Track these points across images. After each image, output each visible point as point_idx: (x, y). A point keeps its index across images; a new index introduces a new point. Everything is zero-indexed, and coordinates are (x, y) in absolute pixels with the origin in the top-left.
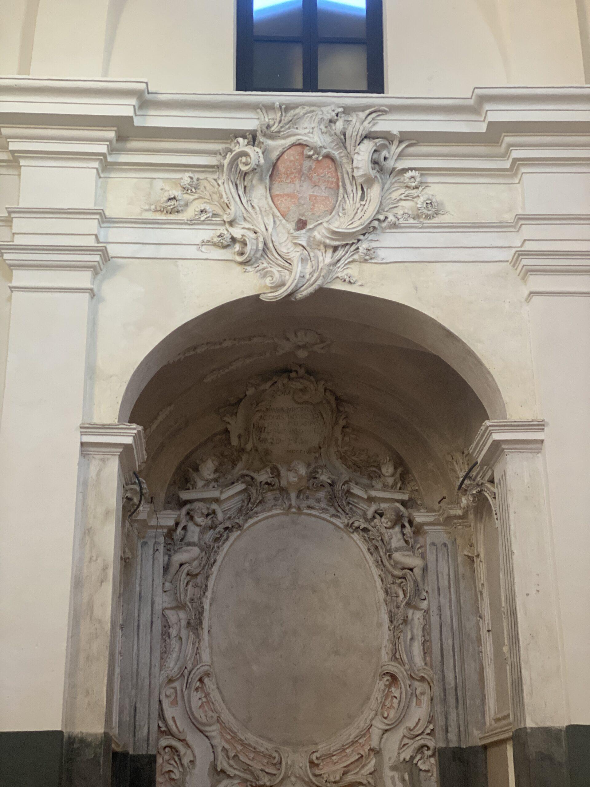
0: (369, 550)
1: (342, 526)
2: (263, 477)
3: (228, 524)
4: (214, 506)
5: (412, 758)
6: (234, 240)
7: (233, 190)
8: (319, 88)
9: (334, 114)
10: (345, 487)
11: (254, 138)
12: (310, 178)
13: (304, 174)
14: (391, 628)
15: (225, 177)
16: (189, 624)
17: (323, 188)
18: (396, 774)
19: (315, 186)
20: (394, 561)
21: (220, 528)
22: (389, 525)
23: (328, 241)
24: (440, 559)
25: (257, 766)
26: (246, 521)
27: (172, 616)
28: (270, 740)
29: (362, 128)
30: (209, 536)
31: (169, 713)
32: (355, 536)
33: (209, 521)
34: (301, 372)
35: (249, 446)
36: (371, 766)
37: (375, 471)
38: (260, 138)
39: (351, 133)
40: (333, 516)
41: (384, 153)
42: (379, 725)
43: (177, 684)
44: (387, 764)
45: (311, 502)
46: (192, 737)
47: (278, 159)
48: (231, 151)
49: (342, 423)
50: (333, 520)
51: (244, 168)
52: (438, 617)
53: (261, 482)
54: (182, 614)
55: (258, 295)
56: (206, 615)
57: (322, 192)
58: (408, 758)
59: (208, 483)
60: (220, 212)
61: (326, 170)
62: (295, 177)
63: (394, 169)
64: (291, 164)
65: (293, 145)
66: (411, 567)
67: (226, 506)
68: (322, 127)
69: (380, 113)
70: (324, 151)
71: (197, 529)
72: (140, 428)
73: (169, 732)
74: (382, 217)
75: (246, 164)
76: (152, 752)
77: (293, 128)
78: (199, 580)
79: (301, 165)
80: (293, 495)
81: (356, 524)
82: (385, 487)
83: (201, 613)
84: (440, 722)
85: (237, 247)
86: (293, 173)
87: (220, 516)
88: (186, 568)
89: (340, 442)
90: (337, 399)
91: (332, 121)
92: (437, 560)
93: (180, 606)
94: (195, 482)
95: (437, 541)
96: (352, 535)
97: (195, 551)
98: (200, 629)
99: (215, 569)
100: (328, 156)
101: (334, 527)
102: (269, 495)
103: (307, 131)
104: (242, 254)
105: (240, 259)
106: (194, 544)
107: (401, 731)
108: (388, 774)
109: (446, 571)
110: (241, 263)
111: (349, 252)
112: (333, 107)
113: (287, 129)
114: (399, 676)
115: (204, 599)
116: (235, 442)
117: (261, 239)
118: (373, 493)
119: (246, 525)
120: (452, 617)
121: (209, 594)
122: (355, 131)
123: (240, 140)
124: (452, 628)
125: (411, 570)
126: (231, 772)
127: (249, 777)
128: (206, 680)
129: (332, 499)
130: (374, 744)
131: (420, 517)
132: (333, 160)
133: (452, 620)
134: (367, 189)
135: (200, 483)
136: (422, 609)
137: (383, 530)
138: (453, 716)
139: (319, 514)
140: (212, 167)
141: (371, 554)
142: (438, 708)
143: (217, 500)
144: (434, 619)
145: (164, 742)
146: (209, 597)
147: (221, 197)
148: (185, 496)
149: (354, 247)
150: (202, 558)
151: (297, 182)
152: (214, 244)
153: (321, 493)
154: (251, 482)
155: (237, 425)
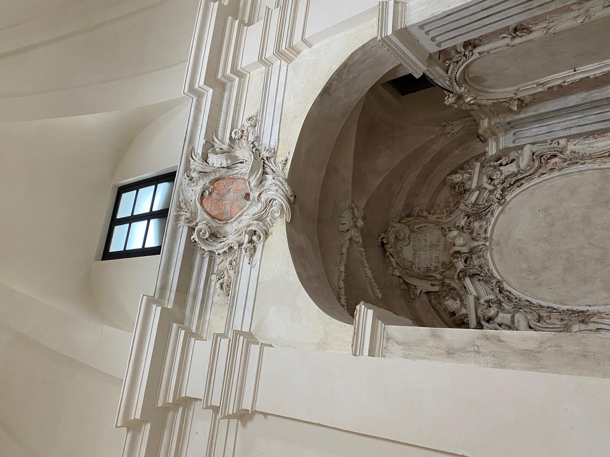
0: (518, 186)
1: (500, 208)
2: (460, 265)
3: (497, 290)
4: (482, 301)
6: (250, 242)
7: (223, 243)
9: (187, 178)
10: (470, 206)
11: (193, 228)
12: (224, 194)
13: (220, 198)
14: (582, 162)
15: (214, 249)
16: (583, 322)
17: (232, 186)
19: (229, 191)
20: (528, 167)
21: (500, 297)
23: (259, 177)
24: (525, 135)
26: (495, 278)
29: (198, 161)
30: (506, 306)
32: (508, 198)
33: (494, 306)
35: (439, 277)
37: (459, 186)
39: (200, 168)
40: (492, 214)
45: (482, 232)
47: (210, 215)
48: (199, 245)
49: (425, 214)
50: (496, 215)
51: (208, 234)
52: (571, 129)
53: (465, 266)
54: (575, 328)
56: (575, 307)
59: (463, 305)
60: (232, 253)
61: (221, 184)
62: (222, 204)
63: (229, 145)
64: (213, 206)
65: (201, 203)
66: (531, 154)
67: (483, 293)
69: (193, 152)
70: (208, 184)
71: (501, 314)
74: (252, 146)
77: (190, 203)
78: (544, 314)
79: (214, 199)
80: (476, 244)
81: (498, 196)
82: (470, 179)
83: (574, 312)
85: (254, 238)
86: (219, 205)
87: (491, 297)
89: (440, 216)
91: (191, 179)
92: (526, 137)
94: (463, 315)
95: (512, 140)
96: (508, 200)
97: (519, 316)
98: (588, 313)
99: (534, 301)
100: (212, 182)
101: (502, 215)
102: (476, 262)
103: (193, 195)
104: (260, 236)
105: (263, 238)
106: (513, 317)
109: (534, 130)
110: (266, 236)
111: (269, 165)
112: (183, 179)
113: (191, 207)
115: (561, 310)
116: (436, 289)
117: (252, 222)
118: (475, 187)
119: (499, 278)
120: (572, 120)
121: (555, 306)
122: (199, 165)
123: (193, 237)
124: (581, 117)
125: (534, 154)
129: (480, 216)
131: (493, 151)
132: (217, 180)
133: (575, 119)
134: (238, 160)
135: (464, 311)
136: (567, 144)
139: (491, 226)
141: (522, 184)
143: (477, 299)
144: (574, 131)
146: (559, 306)
149: (266, 161)
150: (525, 311)
151: (224, 202)
152: (252, 256)
153: (476, 224)
154: (464, 274)
155: (423, 286)
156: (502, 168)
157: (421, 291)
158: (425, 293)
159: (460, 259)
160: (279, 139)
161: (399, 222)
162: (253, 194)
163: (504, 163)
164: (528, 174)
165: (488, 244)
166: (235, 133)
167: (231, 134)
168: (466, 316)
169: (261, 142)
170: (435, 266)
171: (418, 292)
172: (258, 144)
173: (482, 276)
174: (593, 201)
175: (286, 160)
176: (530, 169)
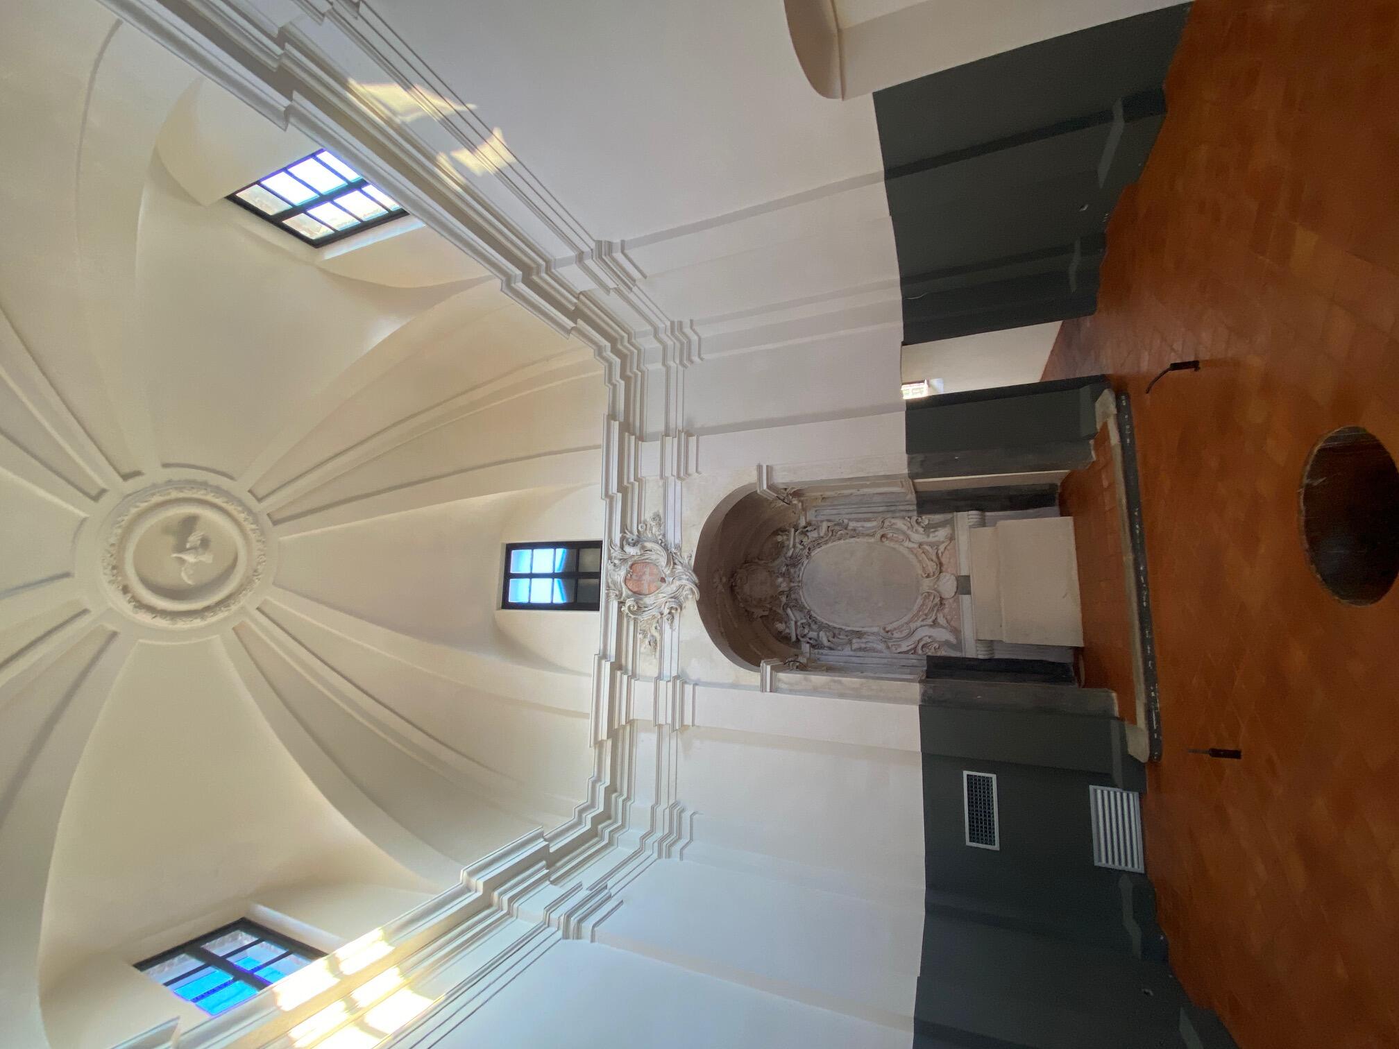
0: (819, 548)
1: (807, 560)
2: (784, 599)
3: (808, 617)
4: (799, 624)
5: (923, 527)
6: (670, 613)
7: (646, 613)
8: (598, 571)
9: (611, 564)
10: (787, 558)
11: (622, 602)
12: (641, 576)
13: (639, 579)
14: (858, 537)
15: (640, 617)
16: (859, 638)
18: (931, 535)
19: (645, 573)
20: (824, 535)
21: (810, 621)
22: (806, 538)
23: (671, 567)
24: (823, 513)
25: (930, 604)
26: (806, 608)
27: (855, 646)
28: (917, 598)
29: (618, 551)
30: (814, 627)
31: (904, 648)
32: (813, 554)
33: (806, 627)
34: (732, 580)
35: (768, 606)
36: (927, 548)
37: (780, 544)
38: (622, 599)
39: (620, 556)
40: (803, 564)
41: (630, 540)
42: (907, 544)
43: (890, 644)
44: (925, 539)
45: (796, 576)
46: (916, 637)
47: (632, 591)
48: (627, 614)
49: (757, 560)
50: (804, 565)
51: (636, 607)
52: (852, 514)
53: (787, 600)
54: (854, 641)
55: (697, 601)
56: (854, 629)
57: (647, 570)
58: (923, 529)
59: (787, 627)
60: (656, 620)
61: (638, 568)
62: (640, 583)
63: (637, 536)
64: (634, 584)
65: (625, 583)
66: (827, 527)
67: (799, 618)
68: (617, 570)
69: (611, 542)
70: (629, 569)
72: (762, 661)
73: (915, 648)
74: (660, 542)
75: (634, 606)
76: (925, 657)
77: (617, 584)
78: (837, 632)
79: (635, 580)
80: (792, 584)
81: (806, 553)
82: (788, 540)
83: (853, 631)
84: (904, 514)
85: (673, 611)
86: (638, 584)
87: (804, 621)
88: (831, 639)
89: (767, 562)
90: (745, 563)
91: (615, 565)
92: (824, 515)
93: (850, 642)
95: (814, 515)
97: (822, 634)
98: (862, 632)
99: (831, 624)
100: (631, 567)
101: (808, 564)
102: (793, 596)
103: (619, 577)
104: (677, 609)
105: (679, 610)
106: (818, 635)
107: (909, 532)
108: (932, 539)
109: (829, 511)
110: (681, 609)
111: (677, 557)
112: (608, 565)
113: (618, 587)
114: (882, 533)
115: (846, 630)
116: (766, 613)
117: (670, 600)
118: (791, 546)
119: (808, 608)
120: (852, 508)
121: (844, 627)
122: (619, 554)
123: (622, 609)
124: (857, 507)
125: (829, 527)
126: (933, 618)
127: (936, 609)
128: (887, 629)
129: (794, 566)
130: (916, 546)
131: (803, 523)
132: (632, 565)
134: (647, 548)
135: (787, 631)
136: (849, 522)
137: (809, 540)
138: (902, 508)
139: (802, 573)
140: (634, 623)
141: (821, 546)
142: (897, 515)
143: (796, 622)
144: (854, 516)
145: (920, 652)
147: (649, 619)
148: (794, 638)
149: (674, 555)
150: (825, 630)
151: (643, 582)
152: (672, 623)
153: (792, 570)
154: (787, 605)
155: (759, 612)
156: (808, 534)
159: (783, 596)
160: (682, 539)
161: (741, 568)
162: (668, 579)
164: (825, 540)
165: (800, 585)
166: (641, 527)
168: (789, 634)
169: (666, 538)
170: (766, 599)
173: (798, 607)
175: (691, 556)
176: (826, 537)
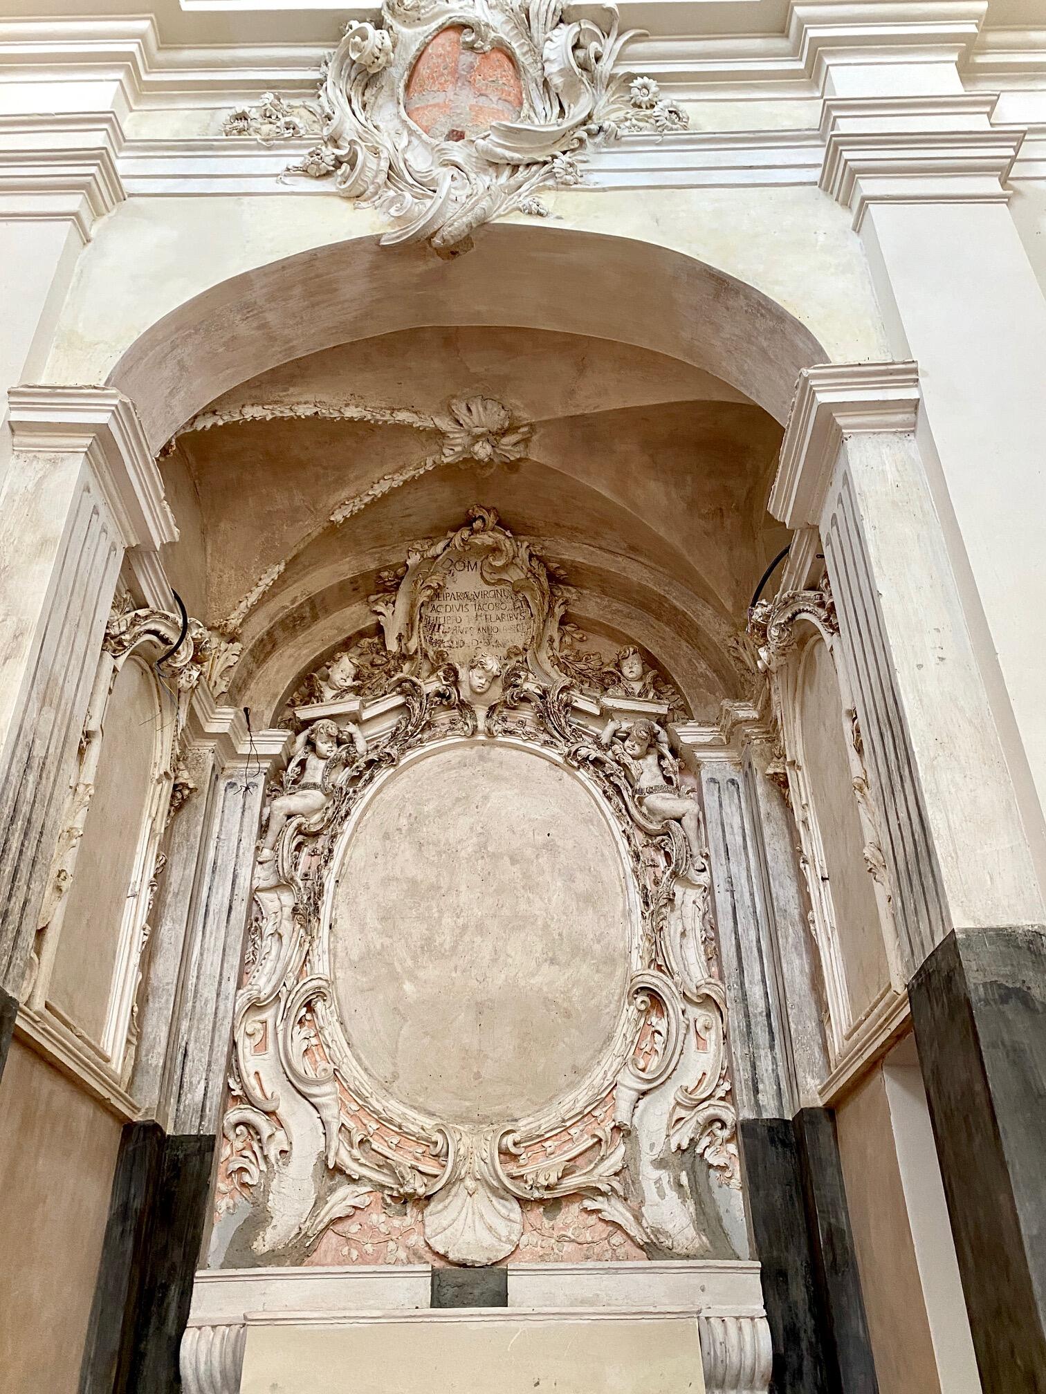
0: (605, 792)
1: (560, 759)
2: (431, 686)
3: (373, 756)
4: (352, 728)
5: (693, 1142)
6: (338, 163)
10: (564, 696)
12: (471, 83)
13: (462, 75)
14: (647, 914)
16: (295, 913)
17: (495, 99)
18: (664, 1175)
19: (481, 95)
20: (648, 809)
21: (361, 763)
23: (499, 150)
24: (725, 802)
25: (404, 1160)
27: (269, 901)
28: (432, 1114)
31: (249, 1062)
32: (582, 774)
33: (342, 752)
36: (615, 1160)
37: (611, 672)
38: (387, 18)
39: (537, 8)
40: (546, 743)
41: (595, 45)
42: (630, 1083)
43: (268, 1015)
44: (647, 1157)
45: (509, 724)
46: (289, 1107)
47: (418, 58)
49: (559, 611)
50: (545, 751)
51: (358, 56)
52: (729, 893)
53: (428, 695)
54: (288, 899)
55: (378, 239)
56: (327, 898)
58: (685, 1145)
59: (341, 693)
61: (499, 71)
62: (446, 81)
64: (440, 61)
65: (443, 29)
66: (677, 815)
67: (372, 730)
70: (493, 35)
71: (322, 763)
73: (246, 1099)
74: (592, 126)
75: (361, 47)
76: (209, 1129)
78: (322, 842)
79: (456, 62)
80: (481, 713)
81: (583, 752)
82: (628, 695)
83: (320, 894)
84: (743, 1075)
86: (443, 75)
89: (556, 644)
92: (721, 805)
93: (284, 884)
94: (321, 692)
95: (718, 777)
96: (578, 773)
98: (314, 920)
99: (348, 826)
100: (501, 48)
101: (547, 763)
105: (347, 185)
106: (315, 786)
107: (670, 1094)
108: (649, 1175)
109: (736, 821)
110: (349, 198)
111: (536, 176)
114: (665, 993)
115: (325, 872)
116: (393, 646)
117: (384, 161)
118: (608, 702)
119: (403, 762)
120: (752, 894)
121: (335, 864)
122: (544, 3)
124: (755, 912)
125: (678, 820)
126: (354, 1170)
127: (388, 1181)
128: (319, 1006)
129: (543, 717)
130: (622, 1116)
131: (689, 734)
132: (511, 58)
133: (753, 900)
134: (569, 105)
136: (700, 886)
138: (765, 1065)
139: (521, 743)
141: (609, 799)
142: (738, 1049)
143: (356, 720)
144: (723, 899)
145: (233, 1115)
146: (335, 870)
148: (304, 713)
149: (546, 169)
150: (328, 808)
151: (450, 87)
152: (305, 172)
153: (527, 714)
154: (409, 689)
155: (394, 617)
157: (381, 614)
158: (379, 622)
159: (444, 683)
160: (604, 190)
161: (531, 556)
162: (456, 148)
163: (665, 763)
164: (633, 811)
165: (481, 737)
166: (645, 87)
167: (642, 75)
169: (605, 150)
170: (442, 641)
171: (380, 608)
172: (600, 143)
173: (407, 726)
174: (560, 935)
175: (541, 215)
176: (644, 815)
